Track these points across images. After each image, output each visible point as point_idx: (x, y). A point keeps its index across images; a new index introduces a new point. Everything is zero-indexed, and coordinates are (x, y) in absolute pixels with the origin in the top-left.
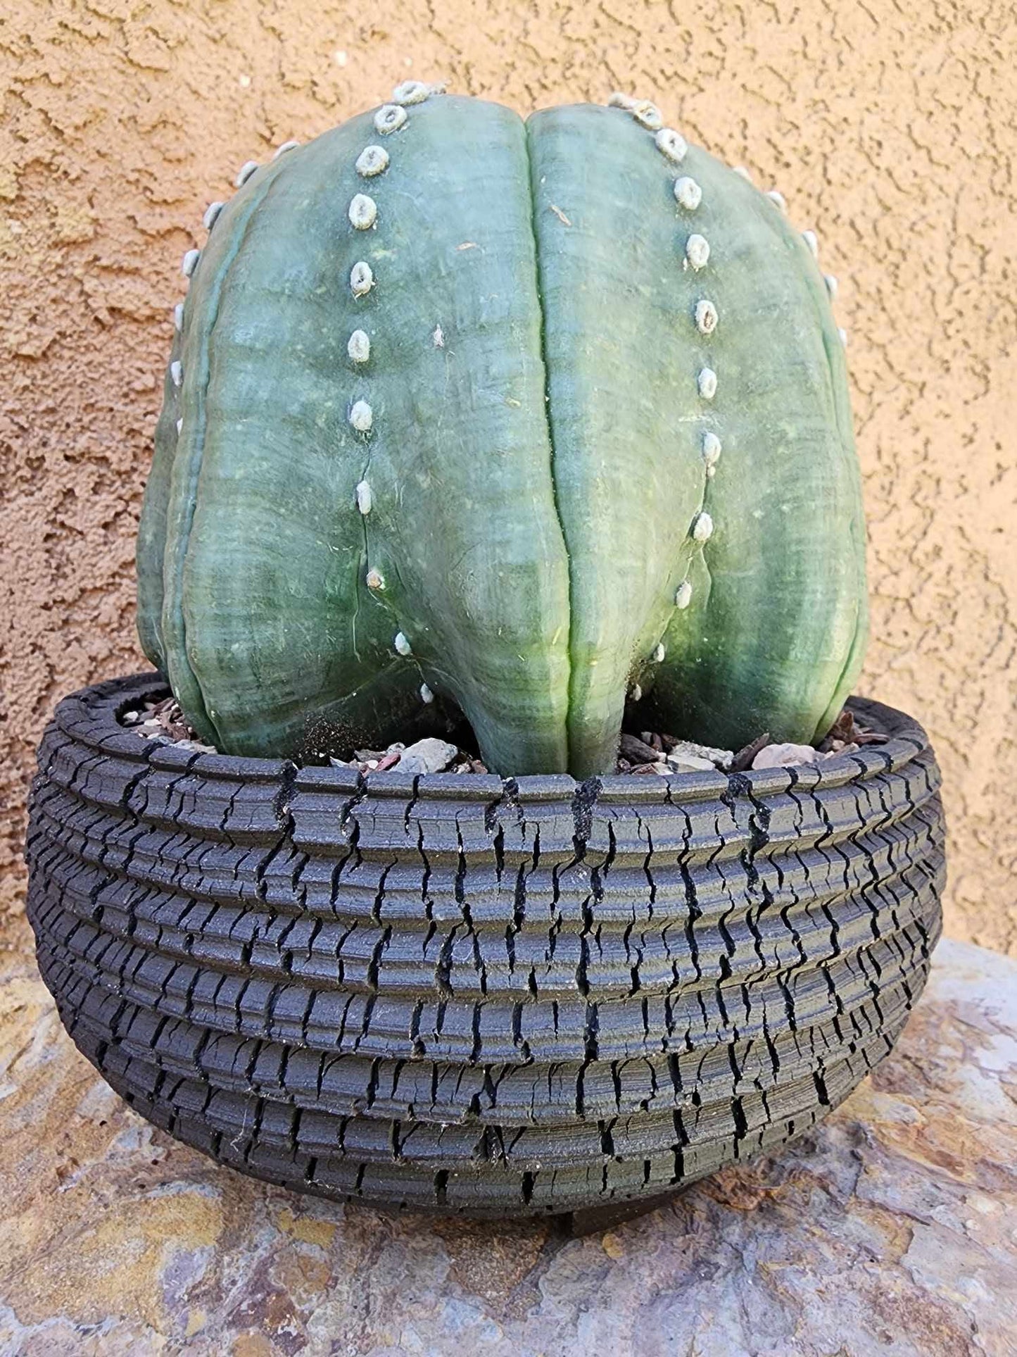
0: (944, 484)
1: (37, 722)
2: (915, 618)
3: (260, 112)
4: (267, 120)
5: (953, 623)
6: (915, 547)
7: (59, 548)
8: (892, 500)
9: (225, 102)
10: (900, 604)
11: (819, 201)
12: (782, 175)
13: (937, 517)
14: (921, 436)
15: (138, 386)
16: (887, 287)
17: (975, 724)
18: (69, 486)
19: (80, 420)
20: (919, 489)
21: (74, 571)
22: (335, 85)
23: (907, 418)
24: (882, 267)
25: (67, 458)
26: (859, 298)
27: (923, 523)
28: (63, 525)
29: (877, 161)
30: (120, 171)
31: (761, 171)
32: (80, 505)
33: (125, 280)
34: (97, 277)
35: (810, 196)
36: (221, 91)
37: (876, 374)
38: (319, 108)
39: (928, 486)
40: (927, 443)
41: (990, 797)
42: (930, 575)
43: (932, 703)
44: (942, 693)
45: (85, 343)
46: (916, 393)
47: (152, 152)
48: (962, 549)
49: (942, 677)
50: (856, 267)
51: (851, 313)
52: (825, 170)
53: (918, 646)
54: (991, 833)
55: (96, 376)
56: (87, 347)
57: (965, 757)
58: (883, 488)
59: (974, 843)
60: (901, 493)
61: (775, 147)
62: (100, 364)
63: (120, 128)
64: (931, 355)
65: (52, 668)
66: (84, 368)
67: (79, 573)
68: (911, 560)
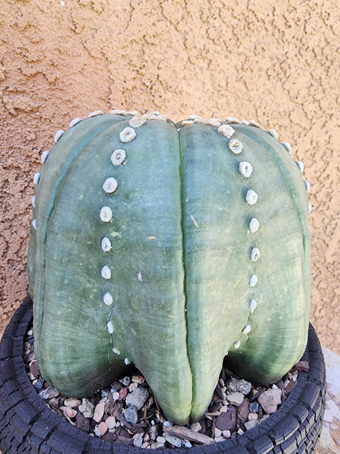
0: (334, 152)
1: (4, 260)
2: (317, 201)
3: (70, 18)
4: (73, 22)
5: (330, 201)
6: (320, 176)
7: (5, 201)
8: (314, 159)
9: (55, 14)
10: (312, 196)
11: (301, 42)
12: (287, 31)
13: (329, 164)
14: (328, 135)
15: (29, 138)
16: (324, 76)
17: (332, 234)
18: (6, 179)
19: (7, 153)
20: (325, 154)
21: (11, 209)
22: (102, 3)
23: (324, 128)
24: (323, 68)
25: (4, 168)
26: (312, 82)
27: (324, 167)
28: (5, 192)
29: (327, 22)
30: (13, 49)
31: (279, 30)
32: (11, 185)
33: (20, 96)
34: (8, 95)
35: (297, 39)
36: (53, 9)
37: (315, 112)
38: (95, 14)
39: (329, 153)
40: (330, 137)
41: (334, 257)
42: (324, 185)
43: (319, 228)
44: (323, 224)
45: (6, 123)
46: (329, 118)
47: (26, 39)
48: (337, 175)
49: (323, 219)
50: (313, 68)
51: (308, 88)
52: (305, 27)
53: (317, 210)
54: (332, 267)
55: (12, 135)
56: (7, 124)
57: (327, 245)
58: (311, 155)
59: (326, 271)
60: (317, 157)
61: (286, 19)
62: (13, 131)
63: (11, 29)
64: (337, 102)
65: (7, 242)
66: (7, 132)
67: (13, 209)
68: (318, 180)
